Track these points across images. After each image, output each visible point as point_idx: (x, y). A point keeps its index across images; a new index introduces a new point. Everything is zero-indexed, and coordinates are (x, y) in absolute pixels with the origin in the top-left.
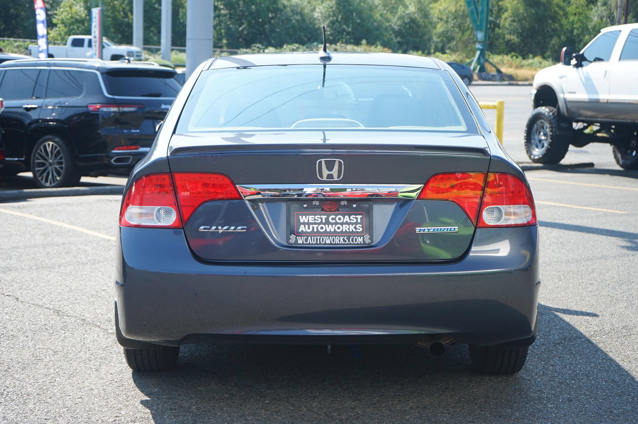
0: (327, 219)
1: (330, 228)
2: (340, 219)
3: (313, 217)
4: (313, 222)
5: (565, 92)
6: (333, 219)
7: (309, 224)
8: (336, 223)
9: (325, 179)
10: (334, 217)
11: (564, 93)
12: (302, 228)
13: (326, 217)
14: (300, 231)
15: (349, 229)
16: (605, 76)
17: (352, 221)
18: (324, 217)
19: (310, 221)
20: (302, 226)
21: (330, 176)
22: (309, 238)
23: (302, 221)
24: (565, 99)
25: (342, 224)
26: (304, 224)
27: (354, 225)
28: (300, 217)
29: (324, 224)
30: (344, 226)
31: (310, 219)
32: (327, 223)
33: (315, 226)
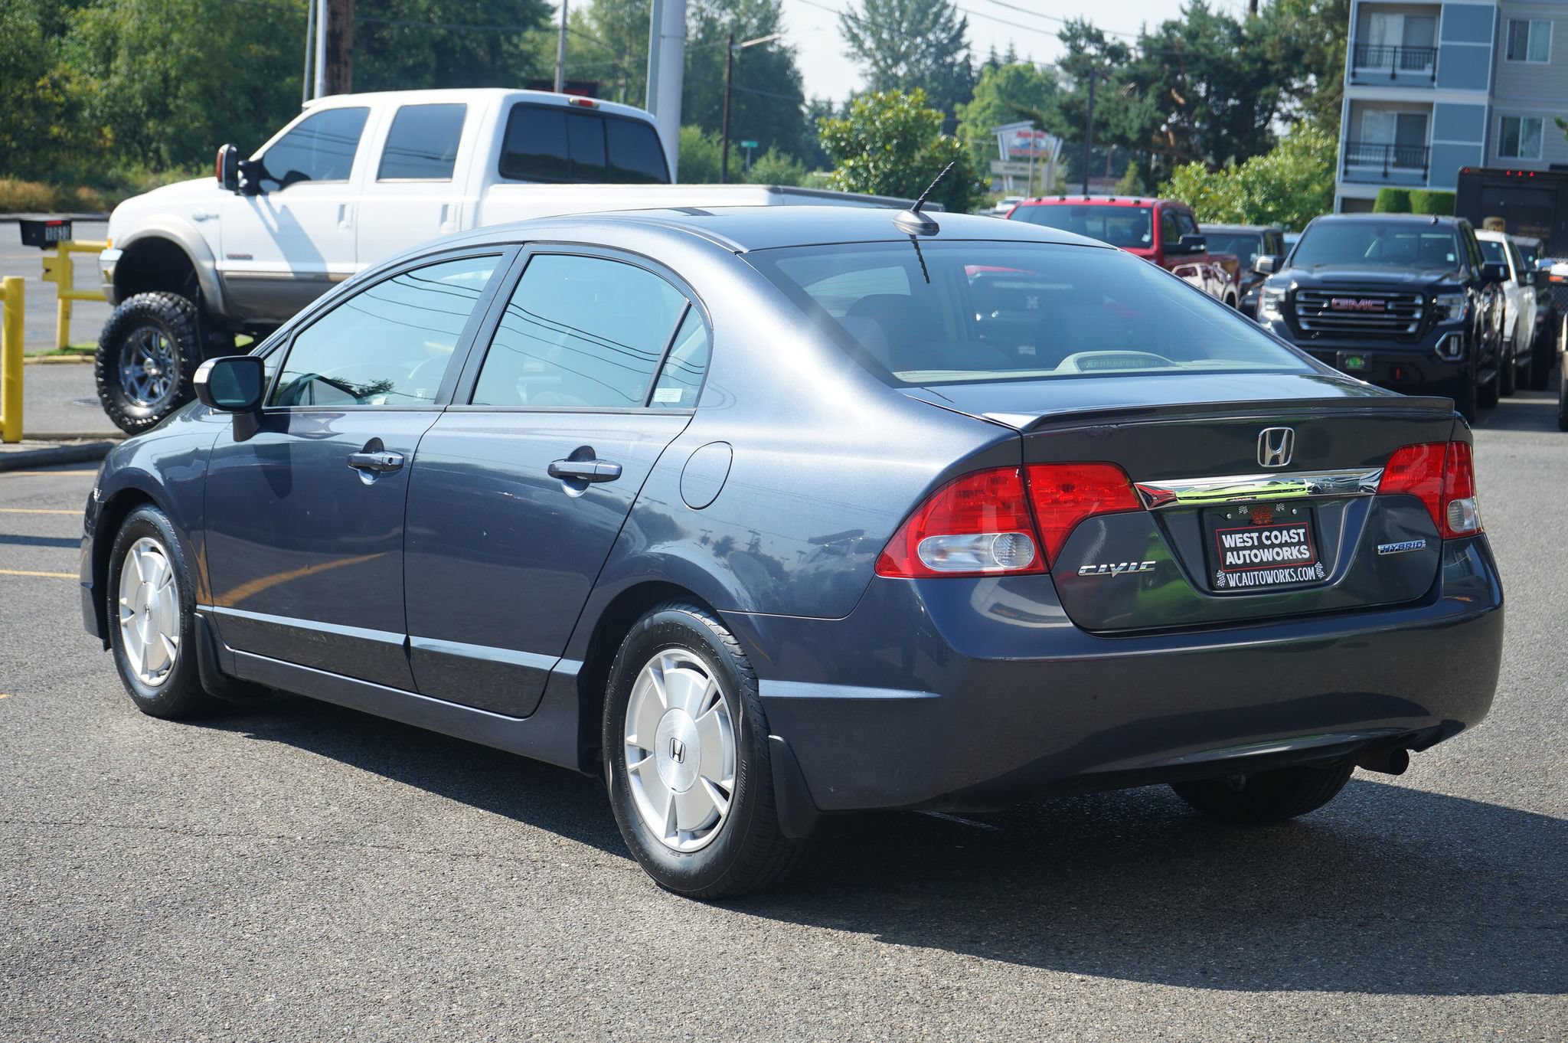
0: (1259, 538)
1: (1267, 556)
2: (1276, 537)
3: (1241, 535)
4: (1242, 545)
5: (217, 255)
6: (1268, 538)
7: (1237, 549)
8: (1273, 546)
9: (1266, 465)
10: (1268, 534)
11: (214, 260)
12: (1230, 559)
13: (1257, 534)
14: (1228, 563)
15: (1291, 555)
16: (341, 217)
17: (1293, 540)
18: (1255, 535)
19: (1239, 545)
20: (1229, 554)
21: (1275, 460)
22: (1244, 574)
23: (1227, 546)
24: (218, 274)
25: (1281, 545)
26: (1231, 550)
27: (1297, 547)
28: (1224, 537)
29: (1258, 548)
30: (1284, 549)
31: (1238, 541)
32: (1261, 546)
33: (1247, 553)
